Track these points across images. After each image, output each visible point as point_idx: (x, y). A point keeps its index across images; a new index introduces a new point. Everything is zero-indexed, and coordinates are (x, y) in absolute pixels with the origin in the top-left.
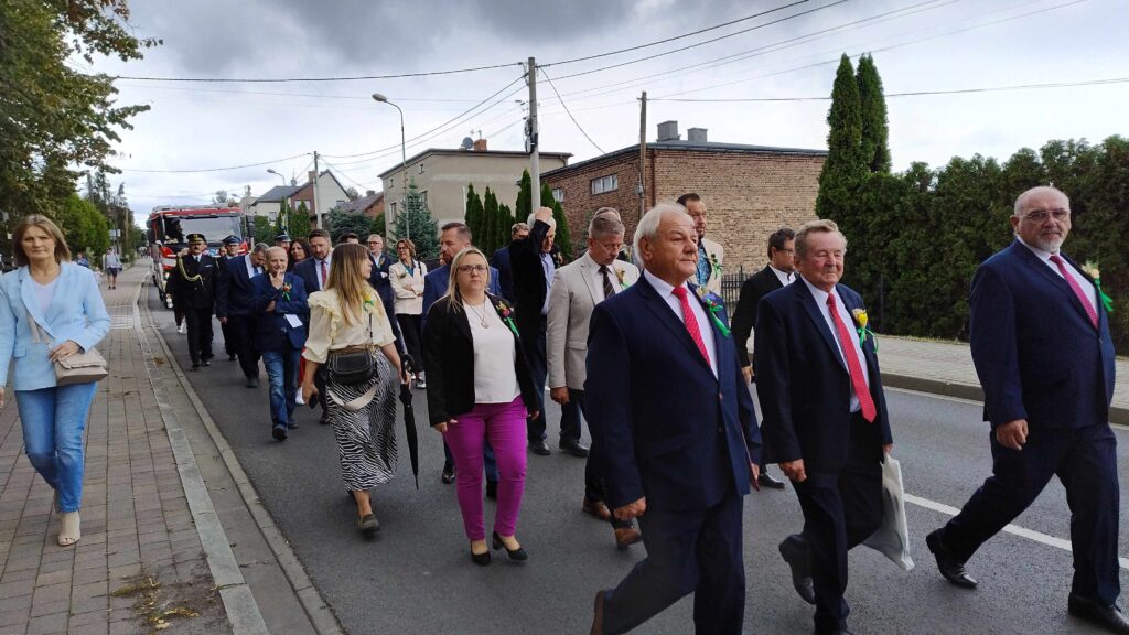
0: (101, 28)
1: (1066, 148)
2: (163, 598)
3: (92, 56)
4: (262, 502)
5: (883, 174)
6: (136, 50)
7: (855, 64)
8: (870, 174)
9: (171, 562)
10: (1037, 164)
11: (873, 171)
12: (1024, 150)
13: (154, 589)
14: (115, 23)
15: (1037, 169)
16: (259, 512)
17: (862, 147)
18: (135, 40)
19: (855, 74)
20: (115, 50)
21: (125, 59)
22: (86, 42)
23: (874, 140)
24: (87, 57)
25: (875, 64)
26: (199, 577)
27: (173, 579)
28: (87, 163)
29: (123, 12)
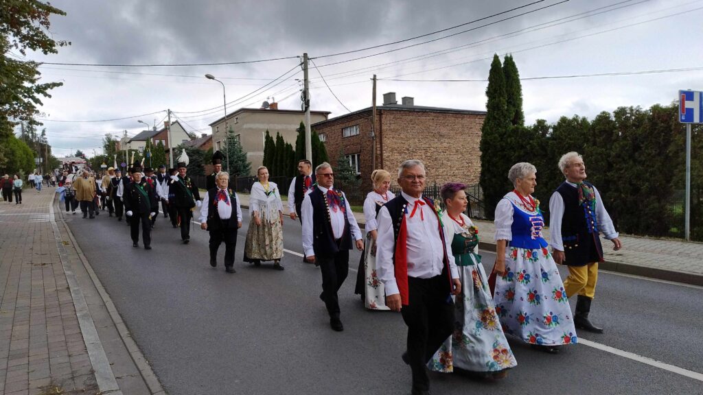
0: (31, 33)
1: (628, 111)
3: (25, 51)
4: (131, 335)
5: (520, 127)
6: (54, 48)
7: (502, 61)
8: (512, 126)
9: (70, 376)
10: (612, 121)
11: (514, 125)
12: (604, 113)
13: (60, 394)
14: (40, 30)
15: (612, 124)
16: (129, 342)
17: (507, 110)
18: (53, 41)
19: (502, 66)
20: (40, 47)
21: (46, 53)
22: (21, 42)
23: (514, 106)
24: (21, 51)
25: (514, 60)
26: (89, 386)
27: (73, 387)
28: (20, 119)
29: (46, 24)
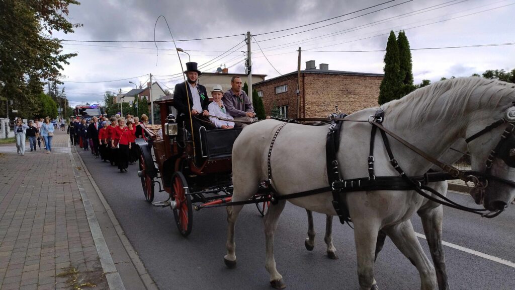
0: (56, 18)
1: (494, 74)
2: (80, 277)
3: (52, 31)
4: (125, 234)
5: (409, 85)
6: (71, 29)
7: (397, 35)
8: (403, 85)
9: (83, 261)
11: (405, 84)
12: (475, 74)
13: (76, 273)
14: (62, 16)
17: (400, 73)
18: (71, 24)
19: (397, 39)
20: (62, 29)
21: (66, 32)
22: (49, 25)
23: (406, 70)
24: (49, 32)
25: (406, 35)
26: (96, 268)
27: (85, 269)
28: (49, 80)
29: (66, 11)
